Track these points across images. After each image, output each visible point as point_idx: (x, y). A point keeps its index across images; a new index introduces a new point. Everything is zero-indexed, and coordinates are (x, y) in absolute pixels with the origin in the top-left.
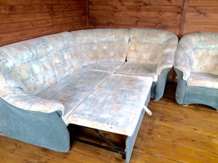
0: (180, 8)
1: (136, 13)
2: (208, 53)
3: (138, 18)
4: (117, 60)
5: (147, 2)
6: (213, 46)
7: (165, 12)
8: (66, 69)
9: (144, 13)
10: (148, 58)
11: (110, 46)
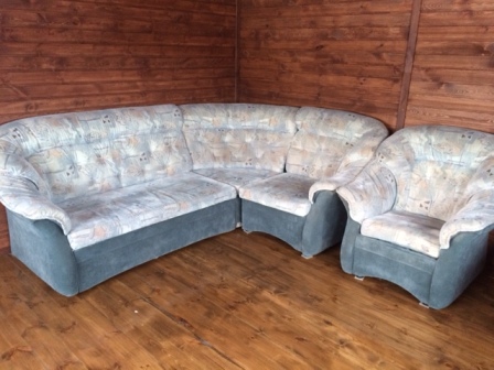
0: (398, 70)
1: (316, 77)
2: (445, 173)
3: (322, 87)
4: (267, 167)
5: (337, 57)
6: (456, 159)
7: (370, 77)
8: (148, 167)
9: (331, 79)
10: (324, 169)
11: (257, 139)
